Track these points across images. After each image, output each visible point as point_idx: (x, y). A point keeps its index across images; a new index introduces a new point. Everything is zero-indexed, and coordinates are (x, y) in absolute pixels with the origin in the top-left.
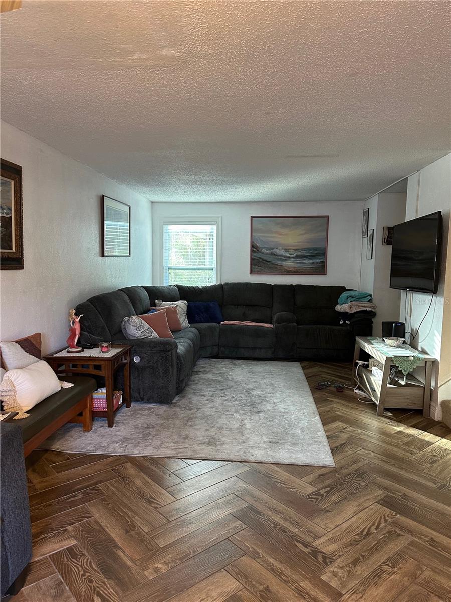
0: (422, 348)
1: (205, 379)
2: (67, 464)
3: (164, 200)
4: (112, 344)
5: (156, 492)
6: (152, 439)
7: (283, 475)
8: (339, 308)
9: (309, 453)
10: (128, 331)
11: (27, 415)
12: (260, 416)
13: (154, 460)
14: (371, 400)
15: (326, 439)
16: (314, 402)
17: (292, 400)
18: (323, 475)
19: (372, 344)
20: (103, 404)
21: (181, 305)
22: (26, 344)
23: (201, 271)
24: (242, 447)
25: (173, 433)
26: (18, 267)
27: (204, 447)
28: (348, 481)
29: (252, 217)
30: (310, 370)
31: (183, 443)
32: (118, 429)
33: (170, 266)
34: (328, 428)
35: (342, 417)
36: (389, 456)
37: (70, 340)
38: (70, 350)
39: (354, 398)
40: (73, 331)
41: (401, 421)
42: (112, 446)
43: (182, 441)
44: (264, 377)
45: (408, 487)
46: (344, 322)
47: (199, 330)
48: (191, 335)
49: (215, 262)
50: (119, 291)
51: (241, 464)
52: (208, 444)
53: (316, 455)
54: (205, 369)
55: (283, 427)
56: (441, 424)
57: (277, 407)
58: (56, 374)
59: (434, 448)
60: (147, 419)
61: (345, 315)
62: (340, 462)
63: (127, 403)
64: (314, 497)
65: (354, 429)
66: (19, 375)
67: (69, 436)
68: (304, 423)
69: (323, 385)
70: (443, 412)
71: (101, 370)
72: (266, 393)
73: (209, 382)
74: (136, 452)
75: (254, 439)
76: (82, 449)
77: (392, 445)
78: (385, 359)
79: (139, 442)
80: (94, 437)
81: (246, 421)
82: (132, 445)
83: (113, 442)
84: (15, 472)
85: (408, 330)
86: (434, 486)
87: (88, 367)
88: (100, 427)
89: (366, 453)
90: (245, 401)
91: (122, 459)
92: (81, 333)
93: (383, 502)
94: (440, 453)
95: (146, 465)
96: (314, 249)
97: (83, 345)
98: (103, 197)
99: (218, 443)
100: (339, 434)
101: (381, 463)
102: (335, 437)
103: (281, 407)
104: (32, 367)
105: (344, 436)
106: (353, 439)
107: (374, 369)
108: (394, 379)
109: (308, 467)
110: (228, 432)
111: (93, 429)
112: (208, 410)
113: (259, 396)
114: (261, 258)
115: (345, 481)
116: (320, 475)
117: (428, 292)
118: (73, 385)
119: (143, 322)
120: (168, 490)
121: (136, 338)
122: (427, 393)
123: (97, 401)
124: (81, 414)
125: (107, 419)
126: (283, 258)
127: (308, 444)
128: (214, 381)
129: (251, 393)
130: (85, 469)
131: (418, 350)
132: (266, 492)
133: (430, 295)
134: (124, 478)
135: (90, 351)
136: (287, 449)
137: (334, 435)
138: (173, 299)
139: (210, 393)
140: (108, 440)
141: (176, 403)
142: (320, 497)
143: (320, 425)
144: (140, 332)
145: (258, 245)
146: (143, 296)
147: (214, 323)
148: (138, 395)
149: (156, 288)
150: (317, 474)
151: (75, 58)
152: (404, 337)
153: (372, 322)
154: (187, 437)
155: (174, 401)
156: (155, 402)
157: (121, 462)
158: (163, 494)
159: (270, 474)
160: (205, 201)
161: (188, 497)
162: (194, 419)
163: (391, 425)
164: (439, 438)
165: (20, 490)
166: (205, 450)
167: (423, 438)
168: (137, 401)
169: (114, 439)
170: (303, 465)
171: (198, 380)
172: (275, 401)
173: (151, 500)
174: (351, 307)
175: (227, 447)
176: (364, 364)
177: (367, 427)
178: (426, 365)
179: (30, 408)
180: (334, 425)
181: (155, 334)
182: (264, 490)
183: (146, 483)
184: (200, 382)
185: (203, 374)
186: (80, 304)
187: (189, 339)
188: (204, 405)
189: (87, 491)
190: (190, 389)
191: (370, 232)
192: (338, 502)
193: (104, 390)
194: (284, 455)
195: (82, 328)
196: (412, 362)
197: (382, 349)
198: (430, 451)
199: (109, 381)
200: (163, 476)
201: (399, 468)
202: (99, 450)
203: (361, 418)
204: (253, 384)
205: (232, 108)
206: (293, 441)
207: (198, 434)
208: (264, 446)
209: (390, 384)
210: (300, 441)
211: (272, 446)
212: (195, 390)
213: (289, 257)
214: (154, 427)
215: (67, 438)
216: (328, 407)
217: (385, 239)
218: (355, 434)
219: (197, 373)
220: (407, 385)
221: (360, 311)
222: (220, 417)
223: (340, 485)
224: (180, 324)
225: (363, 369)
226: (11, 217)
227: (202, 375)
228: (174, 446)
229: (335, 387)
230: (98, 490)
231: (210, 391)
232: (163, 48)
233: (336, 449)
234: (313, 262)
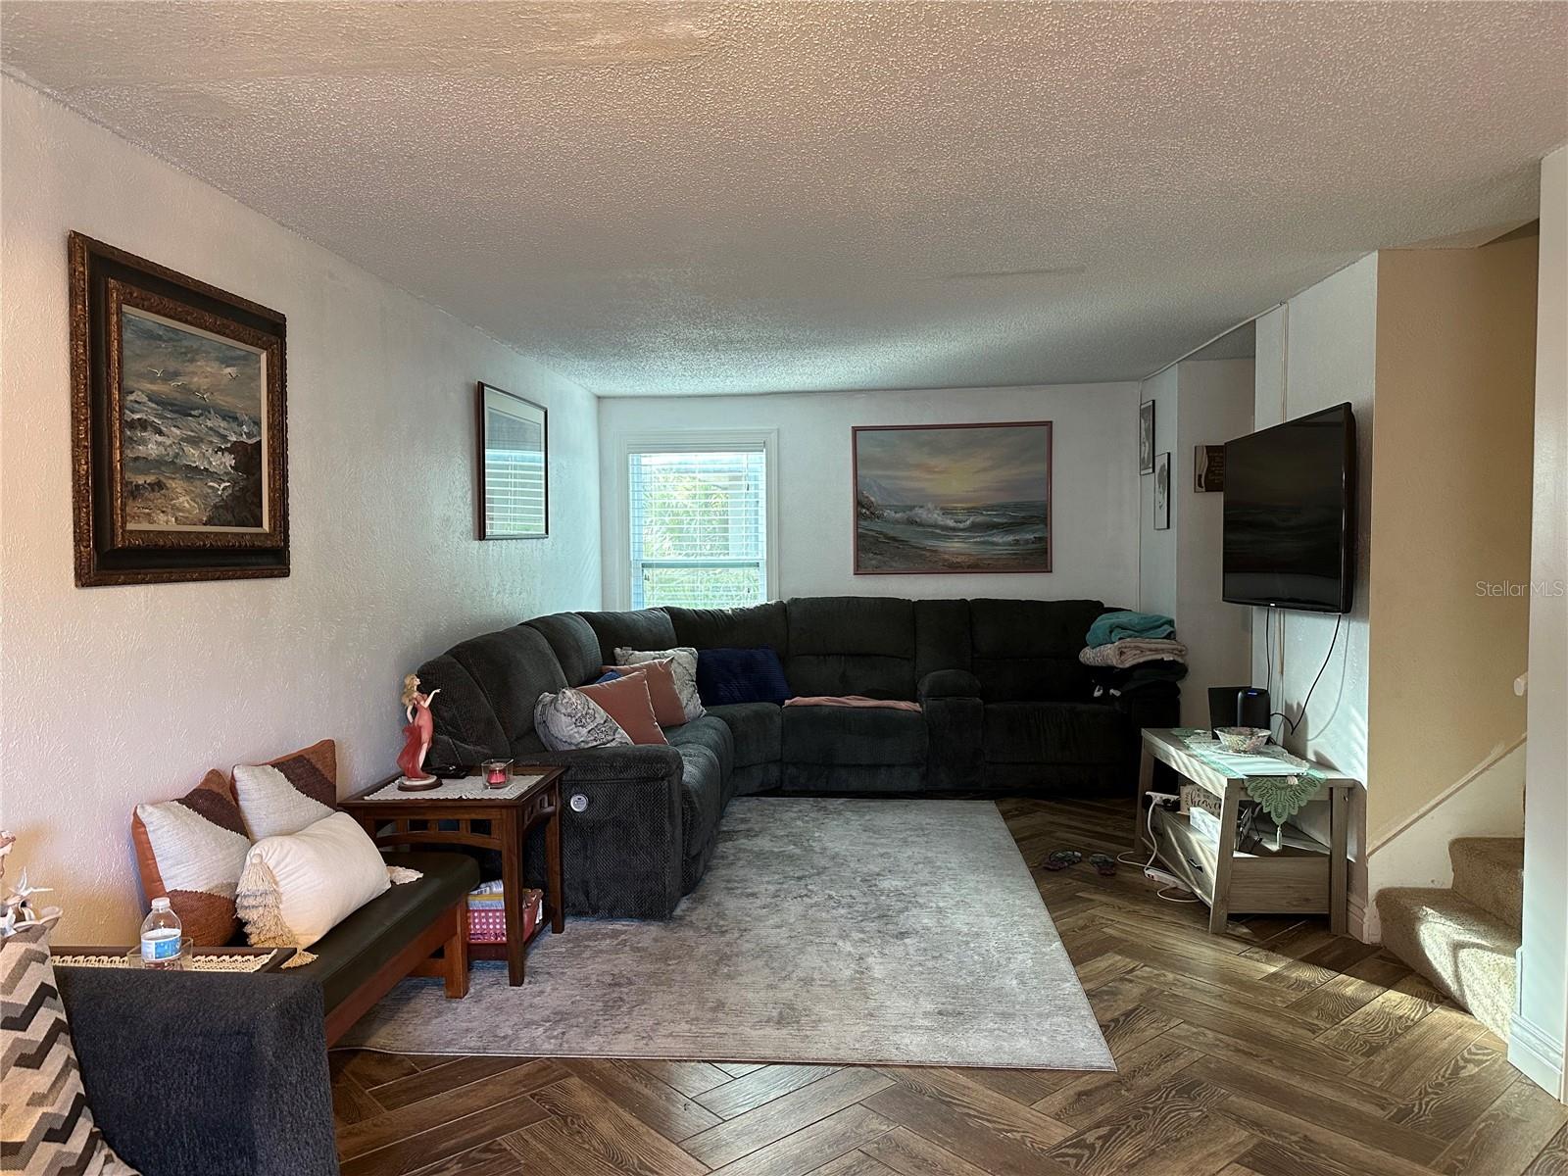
0: (1317, 754)
1: (750, 851)
2: (411, 1085)
3: (629, 391)
4: (515, 764)
5: (652, 1152)
6: (630, 1013)
7: (983, 1097)
8: (1089, 656)
9: (1044, 1039)
10: (554, 730)
11: (310, 958)
12: (905, 945)
13: (638, 1068)
14: (1193, 893)
15: (1086, 1000)
16: (1043, 905)
17: (986, 899)
18: (1087, 1093)
19: (1188, 747)
20: (495, 923)
21: (682, 659)
22: (299, 771)
23: (719, 570)
24: (867, 1028)
25: (682, 996)
26: (276, 572)
27: (769, 1031)
28: (1154, 1109)
29: (855, 430)
30: (1024, 821)
31: (711, 1021)
32: (536, 988)
33: (645, 558)
34: (1087, 970)
35: (1121, 940)
36: (1256, 1041)
37: (406, 758)
38: (408, 783)
39: (1147, 891)
40: (413, 734)
41: (1274, 948)
42: (525, 1034)
43: (709, 1015)
44: (905, 841)
45: (1314, 1119)
46: (1106, 692)
47: (731, 723)
48: (710, 735)
49: (763, 546)
50: (525, 627)
51: (871, 1072)
52: (779, 1023)
53: (1064, 1041)
54: (749, 826)
55: (971, 973)
56: (1379, 953)
57: (948, 922)
58: (378, 847)
59: (1369, 1014)
60: (609, 960)
61: (1107, 675)
62: (1129, 1058)
63: (554, 919)
64: (1071, 1151)
65: (1156, 972)
66: (288, 852)
67: (408, 1012)
68: (1023, 960)
69: (1062, 859)
70: (1383, 920)
71: (489, 834)
72: (915, 885)
73: (763, 860)
74: (591, 1048)
75: (897, 1005)
76: (449, 1044)
77: (1258, 1011)
78: (1226, 785)
79: (596, 1022)
80: (476, 1011)
81: (870, 960)
82: (579, 1030)
83: (528, 1025)
84: (309, 1103)
85: (1277, 707)
86: (1380, 1113)
87: (455, 825)
88: (489, 986)
89: (1195, 1033)
90: (864, 908)
91: (554, 1066)
92: (433, 741)
93: (1251, 1159)
94: (1387, 1026)
95: (620, 1081)
96: (1018, 507)
97: (439, 769)
98: (481, 386)
99: (804, 1020)
100: (1117, 984)
101: (1237, 1060)
102: (1107, 993)
103: (959, 921)
104: (313, 829)
105: (1134, 991)
106: (1156, 997)
107: (1196, 813)
108: (1248, 837)
109: (1045, 1075)
110: (828, 990)
111: (472, 990)
112: (768, 931)
113: (899, 893)
114: (881, 533)
115: (1148, 1108)
116: (1080, 1094)
117: (1328, 608)
118: (421, 875)
119: (592, 704)
120: (685, 1145)
121: (574, 748)
122: (1339, 872)
123: (480, 918)
124: (439, 953)
125: (507, 963)
126: (938, 531)
127: (1040, 1015)
128: (778, 855)
129: (875, 885)
130: (459, 1096)
131: (1308, 760)
132: (943, 1144)
133: (1333, 617)
134: (568, 1119)
135: (459, 783)
136: (986, 1030)
137: (1105, 988)
138: (660, 645)
139: (770, 887)
140: (515, 1019)
141: (681, 918)
142: (1087, 1153)
143: (1065, 964)
144: (584, 731)
145: (873, 499)
146: (584, 639)
147: (767, 704)
148: (582, 898)
149: (614, 615)
150: (1072, 1092)
151: (442, 47)
152: (1268, 727)
153: (1178, 691)
154: (720, 1006)
155: (678, 912)
156: (629, 916)
157: (552, 1077)
158: (672, 1158)
159: (947, 1096)
160: (736, 390)
161: (742, 1164)
162: (734, 959)
163: (1251, 958)
164: (1377, 990)
165: (319, 1153)
166: (770, 1039)
167: (1336, 990)
168: (580, 914)
169: (528, 1016)
170: (1033, 1070)
171: (734, 855)
172: (941, 904)
173: (642, 1172)
174: (1122, 653)
175: (830, 1028)
176: (1167, 801)
177: (1189, 964)
178: (1331, 799)
179: (317, 938)
180: (1102, 963)
181: (622, 736)
182: (939, 1139)
183: (625, 1130)
184: (739, 859)
185: (747, 837)
186: (429, 663)
187: (709, 747)
188: (759, 919)
189: (471, 1156)
190: (715, 880)
191: (1161, 461)
192: (1135, 1164)
193: (498, 888)
194: (981, 1045)
195: (436, 728)
196: (1296, 792)
197: (1213, 759)
198: (1359, 1022)
199: (511, 862)
200: (668, 1109)
201: (1283, 1069)
202: (492, 1046)
203: (1168, 940)
204: (880, 860)
205: (823, 161)
206: (1001, 1009)
207: (750, 995)
208: (926, 1023)
209: (1240, 851)
210: (1018, 1007)
211: (947, 1022)
212: (728, 881)
213: (954, 529)
214: (630, 983)
215: (406, 1016)
216: (1083, 915)
217: (1200, 476)
218: (1156, 983)
219: (730, 835)
220: (1285, 852)
221: (1144, 663)
222: (801, 951)
223: (1134, 1118)
224: (680, 708)
225: (1167, 815)
226: (259, 443)
227: (743, 842)
228: (690, 1031)
229: (1093, 863)
230: (500, 1151)
231: (768, 883)
232: (666, 19)
233: (1113, 1025)
234: (1018, 541)
